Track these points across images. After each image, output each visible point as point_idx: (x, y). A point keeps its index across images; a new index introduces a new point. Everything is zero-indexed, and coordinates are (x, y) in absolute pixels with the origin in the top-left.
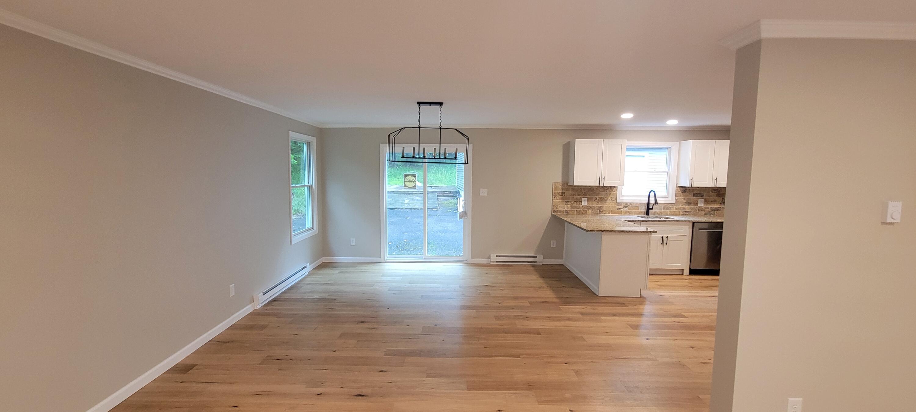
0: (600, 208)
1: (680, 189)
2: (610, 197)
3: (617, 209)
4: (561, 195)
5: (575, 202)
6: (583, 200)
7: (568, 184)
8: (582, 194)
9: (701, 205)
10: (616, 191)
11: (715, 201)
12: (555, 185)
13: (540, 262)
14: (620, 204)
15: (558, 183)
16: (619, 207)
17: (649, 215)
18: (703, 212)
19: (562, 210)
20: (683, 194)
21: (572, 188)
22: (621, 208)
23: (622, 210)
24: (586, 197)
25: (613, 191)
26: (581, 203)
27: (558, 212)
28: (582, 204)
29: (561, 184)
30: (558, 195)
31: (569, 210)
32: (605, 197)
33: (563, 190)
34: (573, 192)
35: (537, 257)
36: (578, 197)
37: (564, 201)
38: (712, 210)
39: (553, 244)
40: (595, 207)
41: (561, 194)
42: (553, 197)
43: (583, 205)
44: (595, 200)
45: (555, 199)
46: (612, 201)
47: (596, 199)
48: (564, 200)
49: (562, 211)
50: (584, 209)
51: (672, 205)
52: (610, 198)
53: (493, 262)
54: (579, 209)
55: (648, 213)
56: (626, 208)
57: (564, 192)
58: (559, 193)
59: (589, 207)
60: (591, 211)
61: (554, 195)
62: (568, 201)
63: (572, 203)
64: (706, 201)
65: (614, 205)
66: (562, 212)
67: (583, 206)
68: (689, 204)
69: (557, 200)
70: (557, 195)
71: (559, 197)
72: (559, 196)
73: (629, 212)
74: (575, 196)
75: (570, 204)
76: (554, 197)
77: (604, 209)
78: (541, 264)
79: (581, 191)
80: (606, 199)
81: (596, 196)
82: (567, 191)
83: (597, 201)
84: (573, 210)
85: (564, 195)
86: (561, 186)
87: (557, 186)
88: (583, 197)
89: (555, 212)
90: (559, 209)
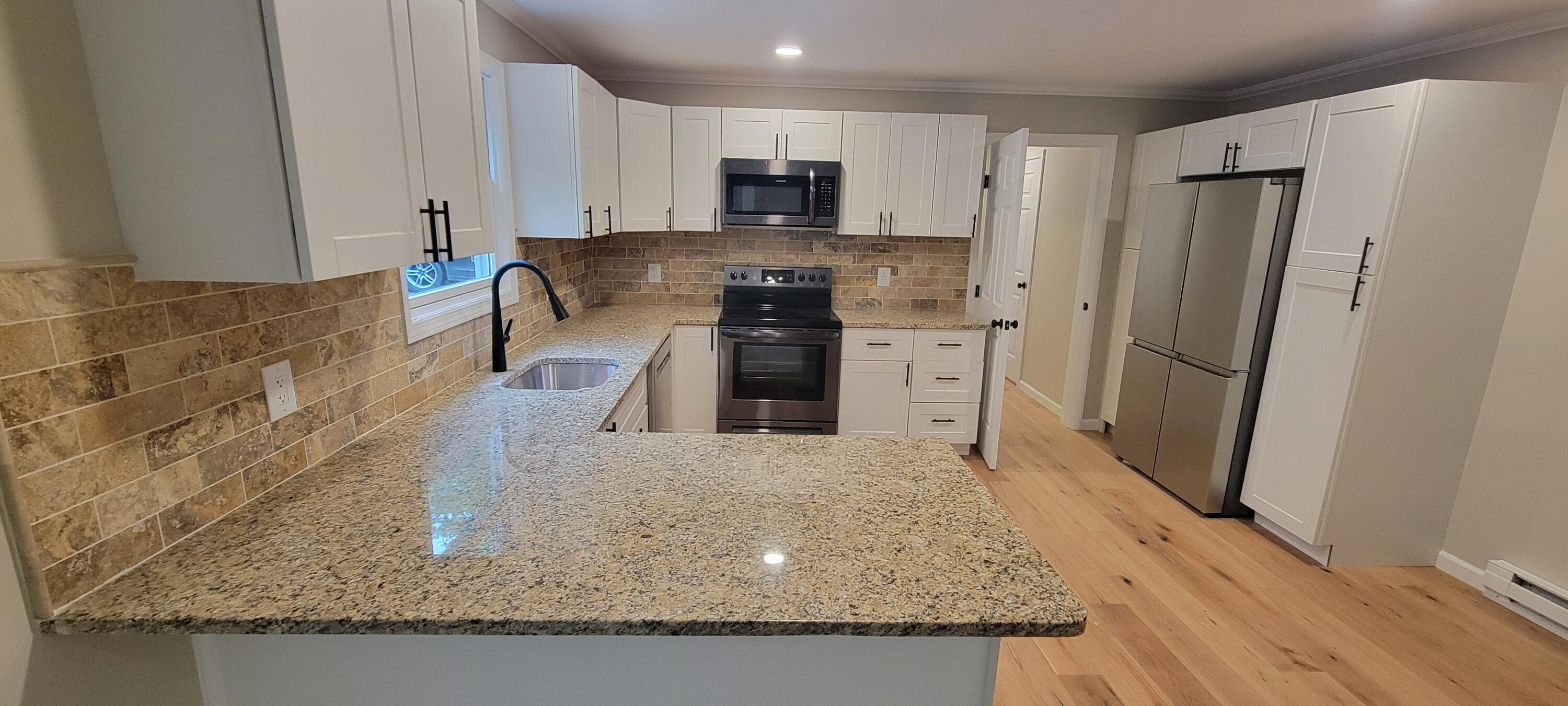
0: (356, 397)
2: (381, 322)
3: (412, 381)
4: (90, 396)
5: (219, 412)
6: (265, 382)
7: (130, 272)
8: (255, 344)
10: (395, 285)
14: (417, 349)
15: (21, 272)
16: (414, 364)
19: (138, 526)
21: (175, 308)
22: (423, 371)
23: (426, 376)
24: (280, 358)
25: (386, 285)
26: (261, 409)
27: (106, 565)
28: (269, 418)
29: (54, 283)
30: (55, 403)
31: (198, 501)
32: (362, 328)
33: (103, 341)
34: (192, 342)
36: (235, 371)
37: (133, 443)
40: (334, 402)
41: (83, 385)
43: (275, 418)
44: (325, 364)
45: (35, 450)
46: (390, 339)
47: (329, 356)
48: (130, 431)
49: (139, 536)
50: (286, 442)
52: (382, 328)
54: (255, 456)
55: (500, 364)
56: (436, 365)
57: (118, 359)
58: (68, 374)
59: (305, 420)
60: (322, 437)
62: (172, 429)
63: (202, 433)
65: (401, 361)
67: (275, 426)
68: (536, 296)
69: (61, 452)
70: (45, 410)
72: (73, 411)
73: (447, 378)
74: (211, 367)
75: (191, 448)
77: (372, 398)
79: (245, 319)
80: (366, 337)
82: (136, 337)
83: (335, 361)
84: (221, 489)
85: (118, 390)
86: (62, 299)
87: (20, 306)
88: (267, 363)
89: (67, 586)
90: (109, 533)
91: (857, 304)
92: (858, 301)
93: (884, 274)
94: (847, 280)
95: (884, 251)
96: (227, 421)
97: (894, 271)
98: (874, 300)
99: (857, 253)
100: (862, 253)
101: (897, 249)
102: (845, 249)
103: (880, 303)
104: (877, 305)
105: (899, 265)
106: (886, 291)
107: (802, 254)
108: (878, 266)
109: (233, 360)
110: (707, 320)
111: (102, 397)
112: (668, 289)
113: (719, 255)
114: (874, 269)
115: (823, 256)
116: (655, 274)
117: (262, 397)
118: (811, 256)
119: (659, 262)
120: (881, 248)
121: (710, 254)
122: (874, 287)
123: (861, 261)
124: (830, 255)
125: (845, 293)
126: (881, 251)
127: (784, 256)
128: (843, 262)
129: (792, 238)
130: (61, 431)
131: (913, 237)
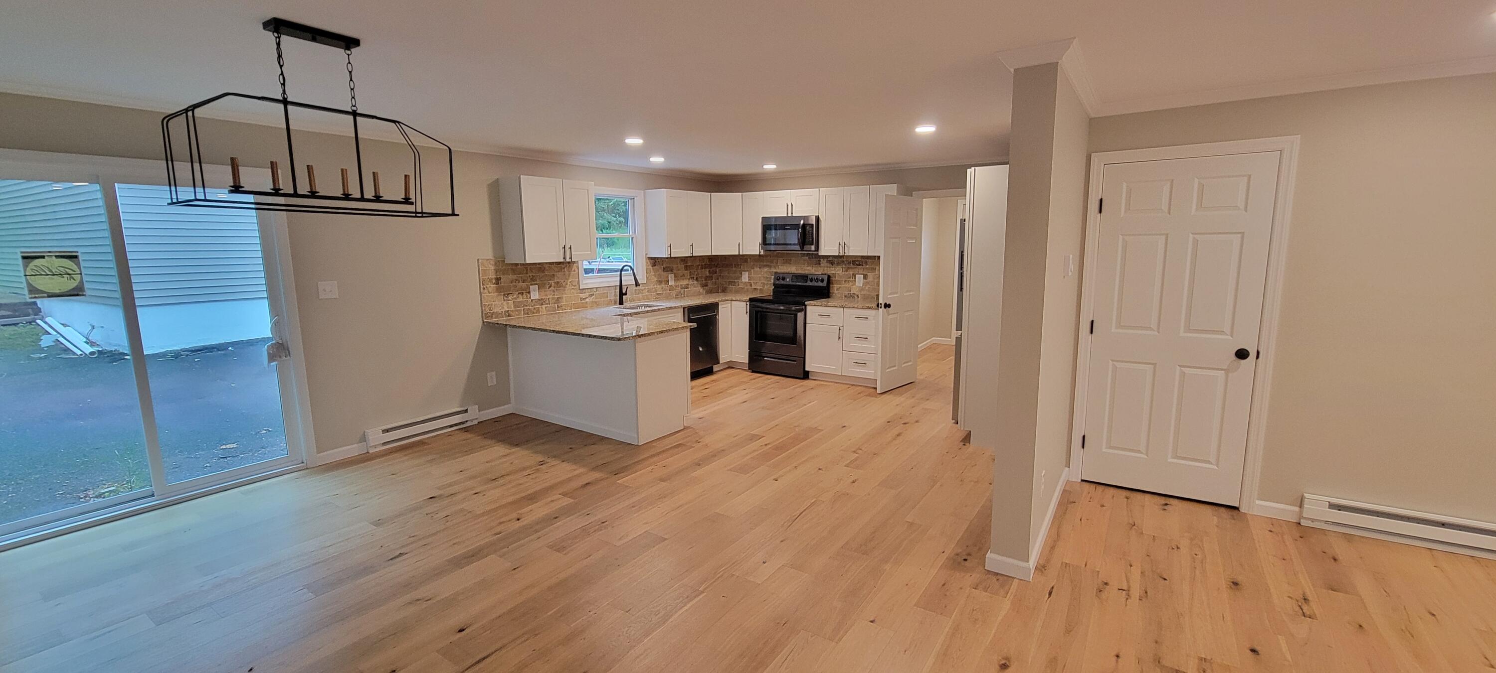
0: (558, 300)
1: (650, 262)
2: (570, 280)
3: (581, 301)
4: (494, 284)
5: (519, 293)
6: (531, 289)
7: (504, 261)
8: (529, 280)
9: (672, 283)
10: (576, 270)
11: (683, 275)
12: (482, 264)
13: (472, 420)
14: (584, 291)
15: (487, 260)
16: (583, 296)
17: (623, 304)
18: (674, 293)
19: (500, 312)
20: (653, 269)
21: (512, 269)
22: (586, 298)
23: (587, 300)
24: (535, 284)
25: (573, 269)
26: (529, 295)
27: (494, 316)
28: (530, 298)
29: (492, 262)
30: (489, 283)
31: (512, 309)
32: (562, 281)
33: (498, 273)
34: (515, 277)
35: (466, 411)
36: (524, 285)
37: (501, 295)
38: (682, 289)
39: (492, 379)
40: (550, 300)
41: (494, 281)
42: (482, 289)
43: (532, 298)
44: (549, 288)
45: (486, 291)
46: (573, 287)
47: (550, 287)
48: (501, 292)
49: (500, 314)
50: (534, 305)
51: (644, 287)
52: (570, 282)
53: (375, 446)
54: (526, 306)
55: (621, 303)
56: (592, 297)
57: (500, 278)
58: (492, 279)
59: (541, 302)
60: (546, 308)
61: (483, 285)
62: (508, 294)
63: (514, 297)
64: (677, 278)
65: (577, 293)
66: (500, 316)
67: (532, 300)
68: (660, 282)
69: (489, 292)
70: (488, 284)
71: (491, 286)
73: (596, 302)
74: (518, 283)
75: (512, 299)
76: (484, 289)
77: (563, 302)
78: (476, 422)
79: (527, 274)
80: (564, 284)
81: (550, 280)
82: (504, 274)
83: (552, 288)
84: (517, 311)
85: (499, 284)
86: (493, 265)
87: (487, 266)
88: (532, 285)
89: (488, 317)
90: (495, 311)
91: (845, 296)
92: (845, 295)
93: (859, 278)
94: (839, 282)
95: (860, 265)
96: (520, 296)
97: (865, 277)
98: (854, 294)
99: (844, 266)
100: (847, 266)
101: (866, 263)
102: (838, 264)
103: (858, 296)
104: (856, 297)
105: (868, 274)
106: (861, 289)
107: (815, 267)
108: (856, 274)
109: (523, 282)
110: (744, 299)
111: (497, 284)
112: (751, 285)
113: (775, 267)
114: (854, 275)
115: (826, 268)
116: (745, 277)
117: (529, 292)
118: (820, 268)
119: (747, 271)
120: (857, 263)
121: (770, 267)
122: (854, 286)
123: (847, 271)
124: (830, 267)
125: (838, 289)
126: (857, 265)
127: (806, 268)
128: (837, 271)
129: (809, 258)
130: (490, 289)
131: (875, 256)
